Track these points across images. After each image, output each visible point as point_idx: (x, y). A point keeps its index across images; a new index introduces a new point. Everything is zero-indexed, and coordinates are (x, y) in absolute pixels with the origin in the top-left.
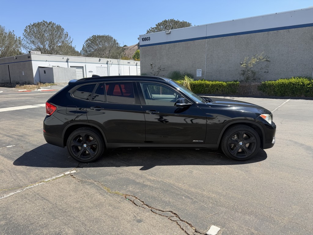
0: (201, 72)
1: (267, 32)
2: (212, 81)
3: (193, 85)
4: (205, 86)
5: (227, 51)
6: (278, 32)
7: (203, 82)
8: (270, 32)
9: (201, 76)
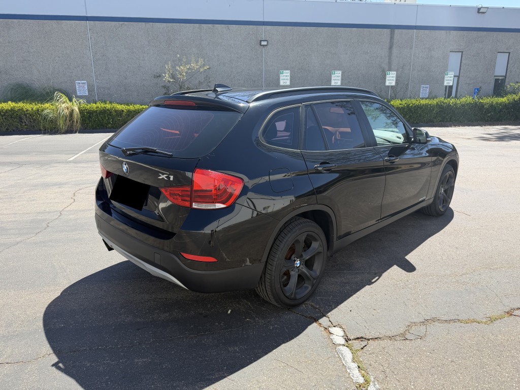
0: (86, 86)
1: (197, 25)
2: (128, 105)
3: (87, 113)
4: (114, 114)
5: (135, 50)
6: (213, 26)
7: (108, 106)
8: (203, 25)
9: (87, 94)
